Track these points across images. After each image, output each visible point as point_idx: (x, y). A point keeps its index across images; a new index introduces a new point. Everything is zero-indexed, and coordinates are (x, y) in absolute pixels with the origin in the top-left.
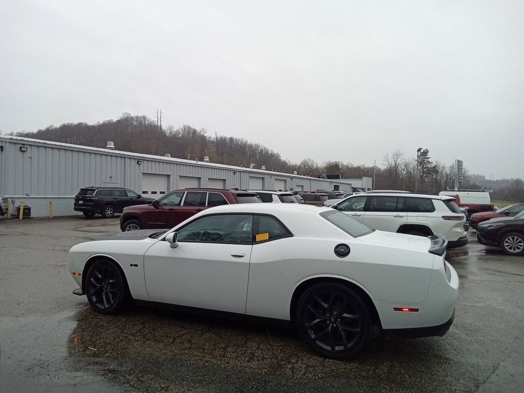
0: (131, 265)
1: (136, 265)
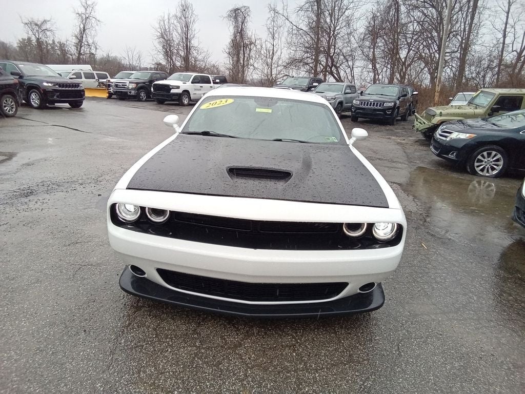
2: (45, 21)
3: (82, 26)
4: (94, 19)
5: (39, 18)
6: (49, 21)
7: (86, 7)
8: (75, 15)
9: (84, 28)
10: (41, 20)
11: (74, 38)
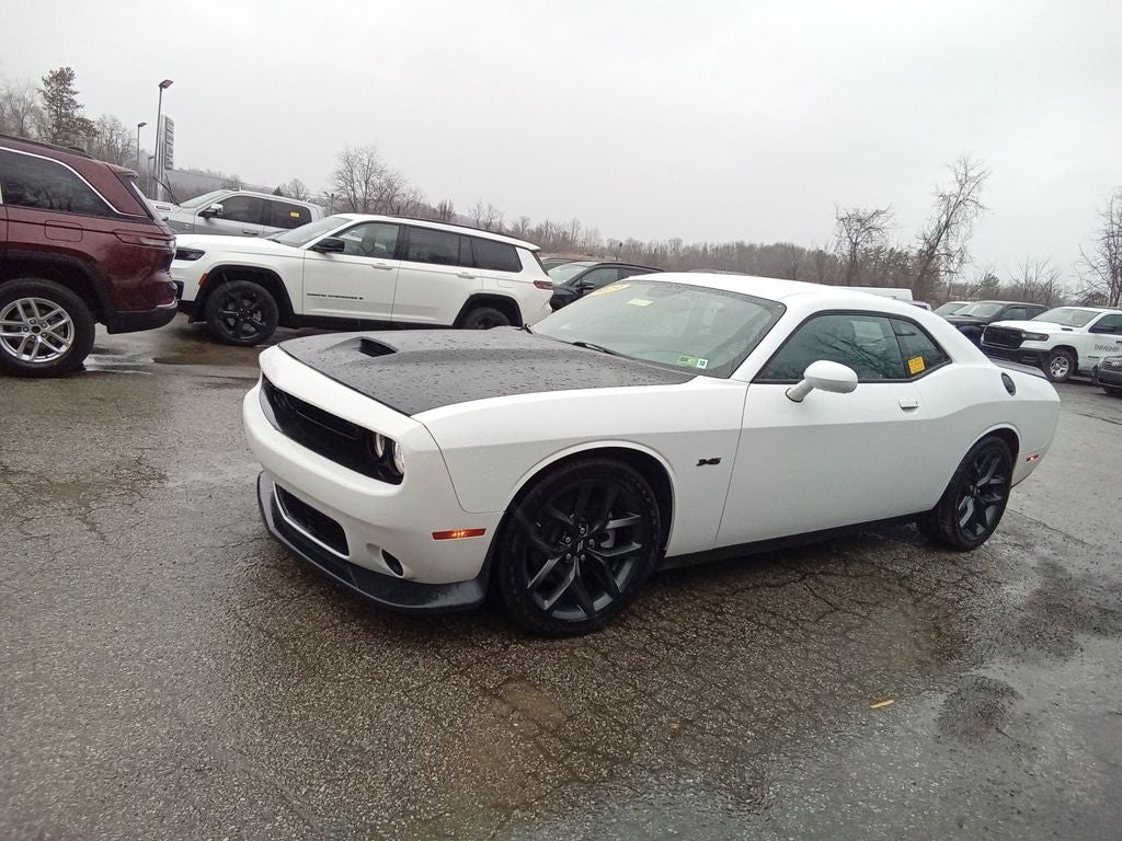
0: (702, 462)
1: (715, 461)
2: (877, 213)
3: (944, 219)
4: (974, 204)
5: (866, 208)
6: (884, 212)
7: (964, 182)
8: (936, 199)
9: (947, 222)
10: (870, 212)
11: (923, 241)
